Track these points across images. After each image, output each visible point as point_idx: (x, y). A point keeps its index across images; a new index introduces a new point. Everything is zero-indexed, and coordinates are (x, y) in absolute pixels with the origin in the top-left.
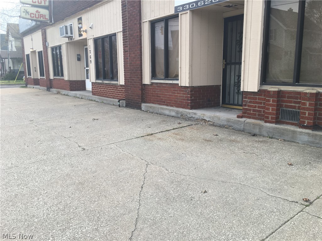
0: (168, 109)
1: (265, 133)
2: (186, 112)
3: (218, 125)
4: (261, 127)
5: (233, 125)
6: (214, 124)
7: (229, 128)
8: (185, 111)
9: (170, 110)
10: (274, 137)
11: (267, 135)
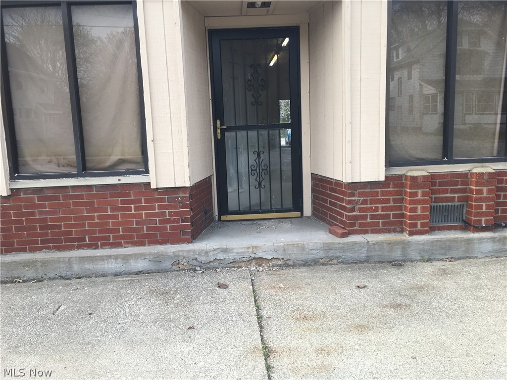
0: (116, 257)
1: (414, 255)
2: (194, 251)
3: (301, 262)
4: (405, 245)
5: (341, 254)
6: (288, 262)
7: (330, 263)
8: (189, 251)
9: (126, 258)
10: (432, 257)
11: (418, 258)
